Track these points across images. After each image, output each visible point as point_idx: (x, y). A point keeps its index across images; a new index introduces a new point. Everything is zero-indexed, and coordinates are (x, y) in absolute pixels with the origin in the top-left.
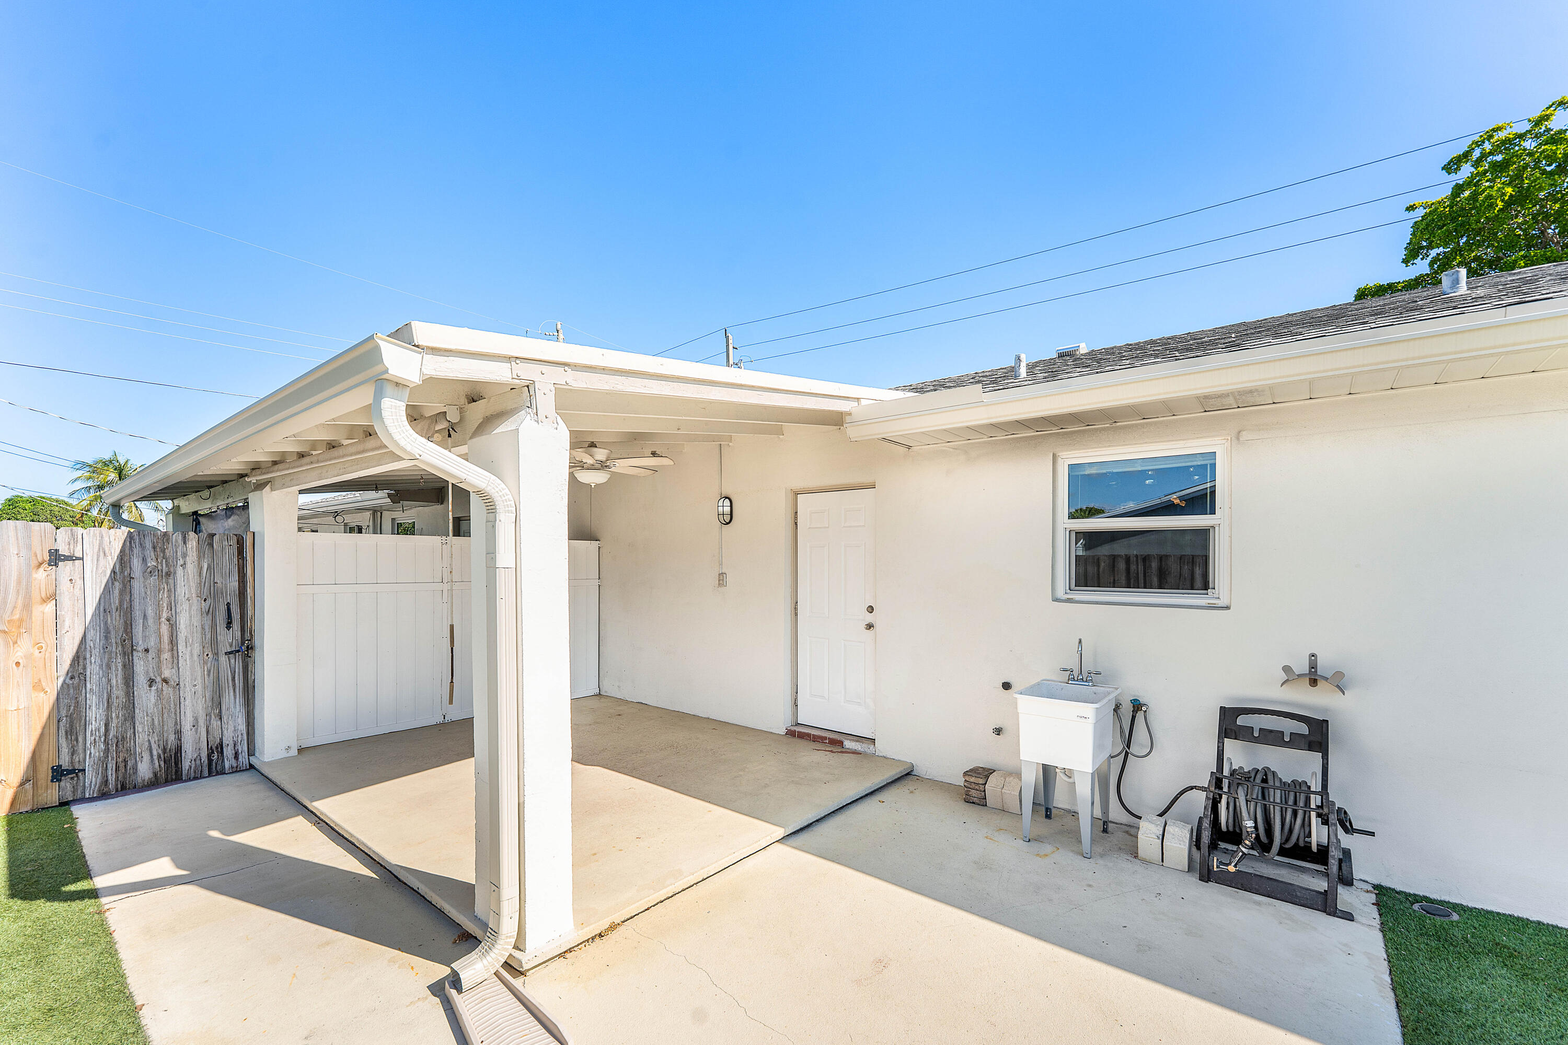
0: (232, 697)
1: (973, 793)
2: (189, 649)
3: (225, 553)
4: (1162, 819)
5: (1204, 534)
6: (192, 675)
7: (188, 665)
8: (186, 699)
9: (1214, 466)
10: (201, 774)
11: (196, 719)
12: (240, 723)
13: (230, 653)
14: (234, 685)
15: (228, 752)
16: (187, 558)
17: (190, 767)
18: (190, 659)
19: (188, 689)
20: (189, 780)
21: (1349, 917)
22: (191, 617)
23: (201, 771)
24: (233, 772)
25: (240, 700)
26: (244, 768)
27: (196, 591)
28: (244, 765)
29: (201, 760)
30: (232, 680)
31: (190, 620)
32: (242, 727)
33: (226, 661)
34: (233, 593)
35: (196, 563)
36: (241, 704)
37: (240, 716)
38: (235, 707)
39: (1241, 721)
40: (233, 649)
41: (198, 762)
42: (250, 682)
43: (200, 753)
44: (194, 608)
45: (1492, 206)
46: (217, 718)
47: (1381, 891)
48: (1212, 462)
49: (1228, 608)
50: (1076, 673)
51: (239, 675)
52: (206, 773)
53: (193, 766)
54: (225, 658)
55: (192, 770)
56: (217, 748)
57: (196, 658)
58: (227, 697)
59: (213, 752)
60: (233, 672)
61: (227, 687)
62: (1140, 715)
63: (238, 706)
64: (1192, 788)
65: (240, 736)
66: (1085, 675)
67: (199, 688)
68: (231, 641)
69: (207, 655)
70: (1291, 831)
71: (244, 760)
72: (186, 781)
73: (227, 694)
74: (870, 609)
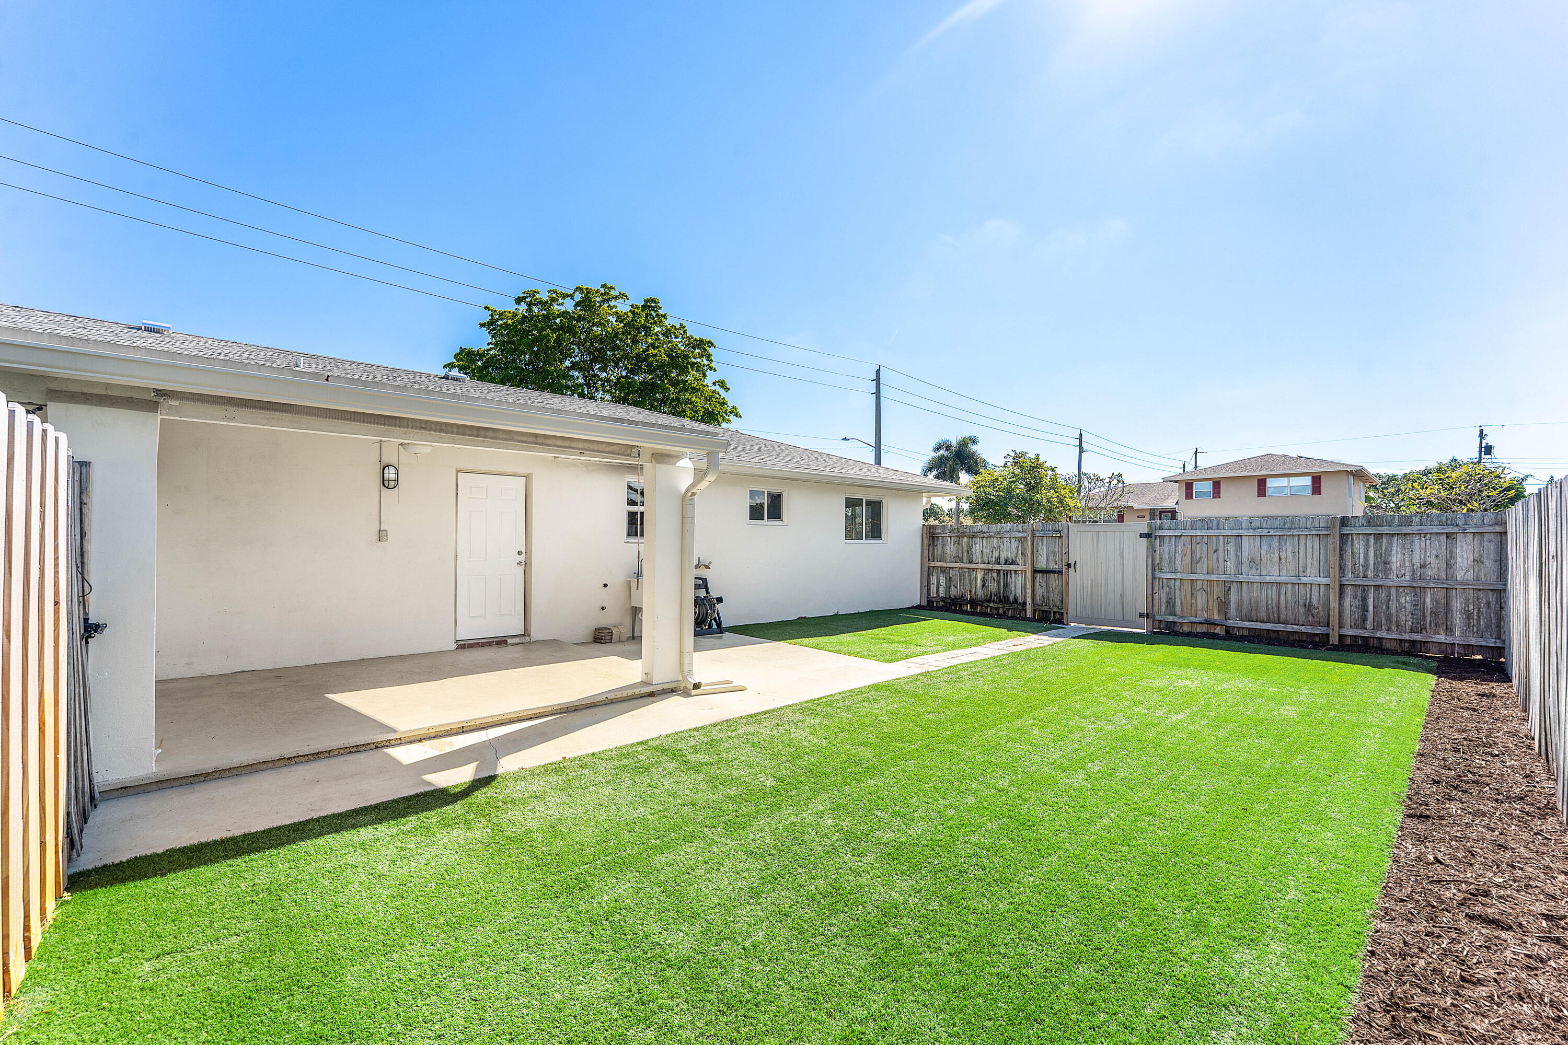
47: (731, 628)
74: (520, 553)
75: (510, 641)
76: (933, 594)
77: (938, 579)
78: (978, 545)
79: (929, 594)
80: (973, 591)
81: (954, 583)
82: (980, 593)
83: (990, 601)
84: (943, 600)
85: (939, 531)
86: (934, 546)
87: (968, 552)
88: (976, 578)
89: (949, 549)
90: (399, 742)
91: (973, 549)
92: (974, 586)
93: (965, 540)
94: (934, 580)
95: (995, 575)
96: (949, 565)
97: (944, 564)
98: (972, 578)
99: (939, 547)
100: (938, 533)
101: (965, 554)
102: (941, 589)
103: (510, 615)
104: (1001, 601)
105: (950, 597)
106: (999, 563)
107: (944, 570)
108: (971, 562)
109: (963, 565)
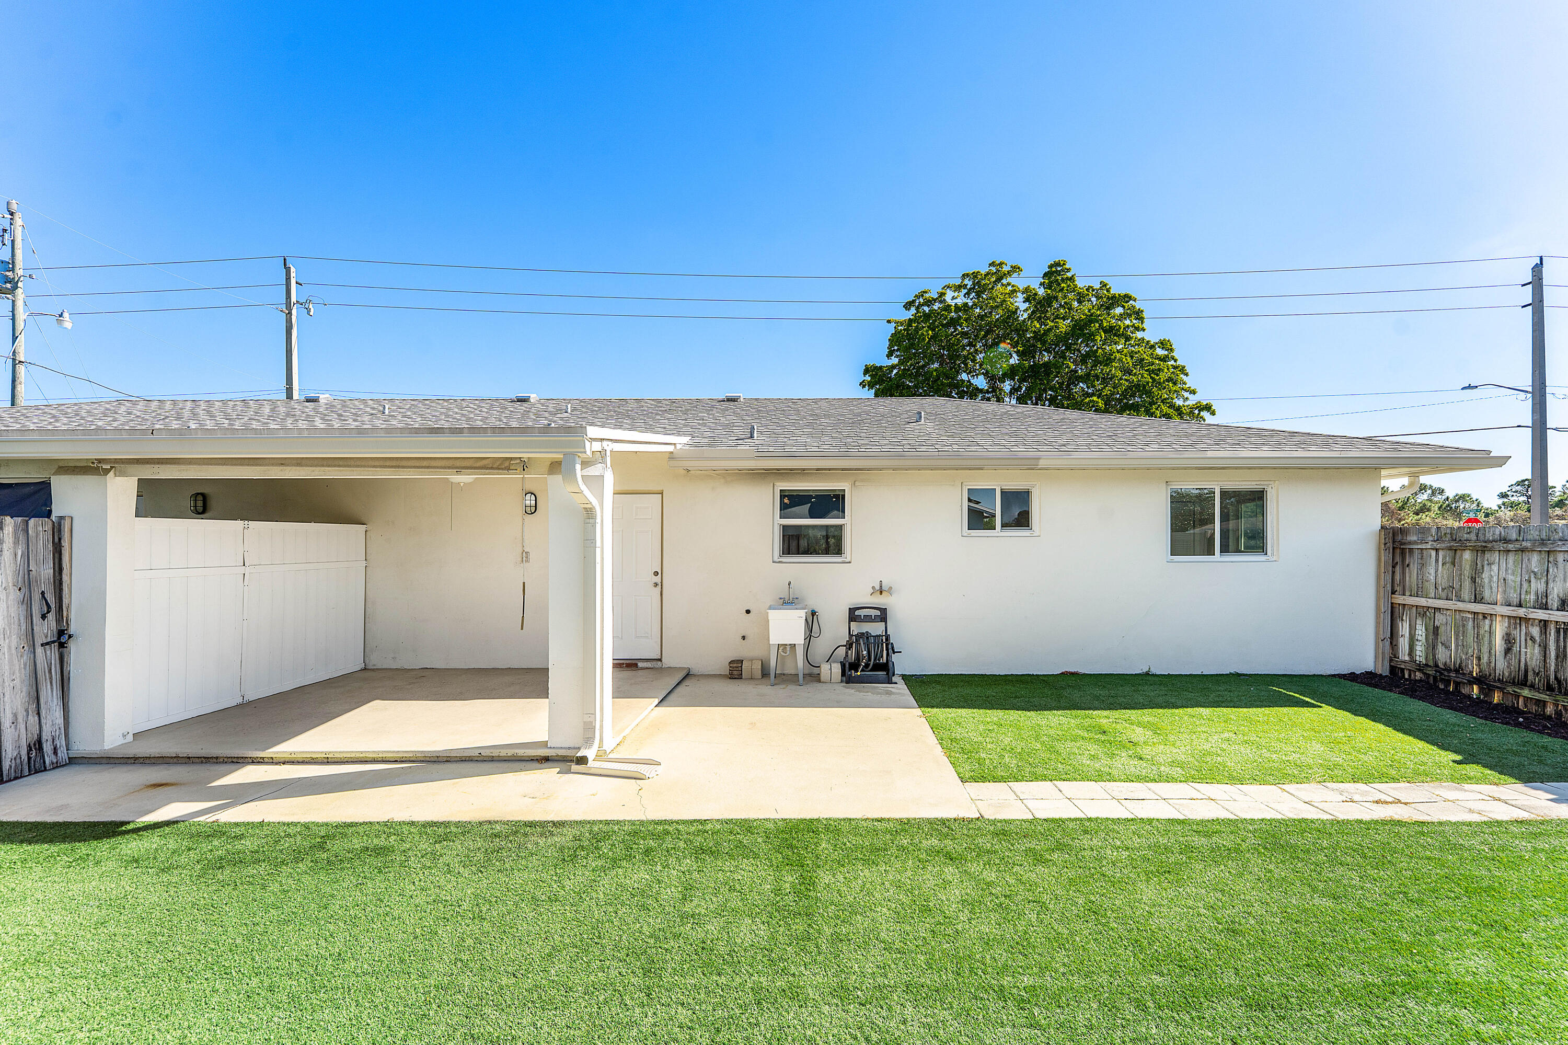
0: (50, 691)
1: (735, 673)
2: (7, 641)
3: (40, 539)
4: (828, 663)
5: (840, 527)
6: (10, 669)
7: (7, 659)
8: (6, 694)
9: (843, 496)
10: (21, 773)
11: (15, 715)
12: (58, 717)
13: (47, 644)
14: (51, 678)
15: (47, 748)
16: (4, 544)
17: (11, 767)
18: (8, 652)
19: (7, 684)
20: (10, 780)
21: (896, 683)
22: (8, 607)
23: (21, 771)
24: (54, 768)
25: (57, 692)
26: (64, 763)
27: (13, 579)
28: (64, 760)
29: (21, 758)
30: (49, 672)
31: (8, 611)
32: (60, 721)
33: (42, 654)
34: (47, 581)
35: (12, 550)
36: (59, 697)
37: (57, 710)
38: (52, 701)
39: (857, 613)
40: (49, 640)
41: (18, 761)
42: (65, 674)
43: (19, 751)
44: (11, 597)
45: (924, 339)
46: (35, 714)
47: (904, 677)
48: (843, 493)
49: (850, 562)
50: (786, 600)
51: (56, 667)
52: (26, 772)
53: (13, 765)
54: (42, 649)
55: (12, 770)
56: (35, 745)
57: (14, 651)
58: (45, 690)
59: (31, 750)
60: (49, 664)
61: (44, 680)
62: (815, 617)
63: (55, 700)
64: (839, 646)
65: (57, 731)
66: (791, 600)
67: (17, 682)
68: (46, 631)
69: (23, 647)
70: (877, 654)
71: (63, 755)
72: (7, 782)
73: (45, 687)
74: (656, 573)
75: (640, 665)
76: (1404, 655)
77: (1412, 629)
78: (1495, 567)
79: (1394, 654)
80: (1485, 659)
81: (1442, 638)
82: (1501, 665)
83: (1524, 683)
84: (1421, 668)
85: (1414, 538)
86: (1405, 566)
87: (1473, 580)
88: (1491, 633)
89: (1432, 571)
90: (271, 761)
91: (1485, 575)
92: (1485, 649)
93: (1467, 555)
94: (1404, 629)
95: (1535, 631)
96: (1432, 603)
97: (1422, 602)
98: (1482, 632)
99: (1414, 568)
100: (1410, 543)
101: (1467, 584)
102: (1418, 648)
103: (647, 637)
104: (1550, 688)
105: (1436, 666)
106: (1545, 607)
107: (1423, 612)
108: (1478, 599)
109: (1461, 606)
